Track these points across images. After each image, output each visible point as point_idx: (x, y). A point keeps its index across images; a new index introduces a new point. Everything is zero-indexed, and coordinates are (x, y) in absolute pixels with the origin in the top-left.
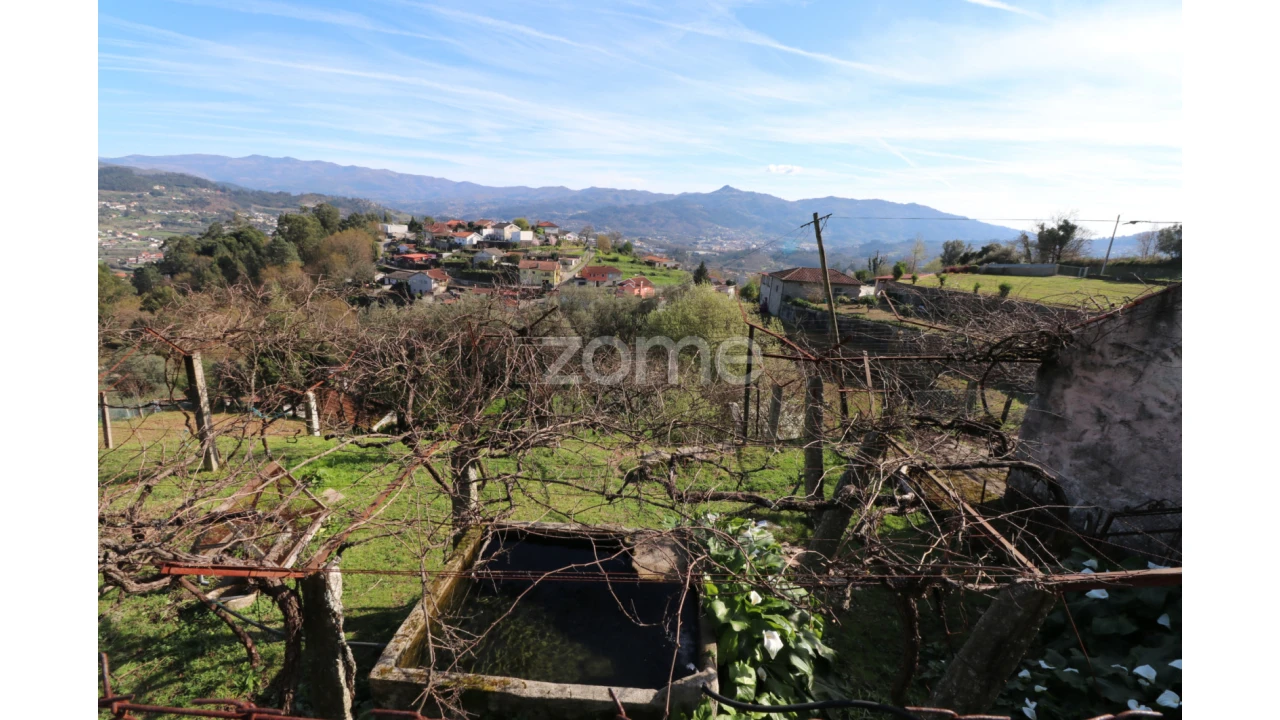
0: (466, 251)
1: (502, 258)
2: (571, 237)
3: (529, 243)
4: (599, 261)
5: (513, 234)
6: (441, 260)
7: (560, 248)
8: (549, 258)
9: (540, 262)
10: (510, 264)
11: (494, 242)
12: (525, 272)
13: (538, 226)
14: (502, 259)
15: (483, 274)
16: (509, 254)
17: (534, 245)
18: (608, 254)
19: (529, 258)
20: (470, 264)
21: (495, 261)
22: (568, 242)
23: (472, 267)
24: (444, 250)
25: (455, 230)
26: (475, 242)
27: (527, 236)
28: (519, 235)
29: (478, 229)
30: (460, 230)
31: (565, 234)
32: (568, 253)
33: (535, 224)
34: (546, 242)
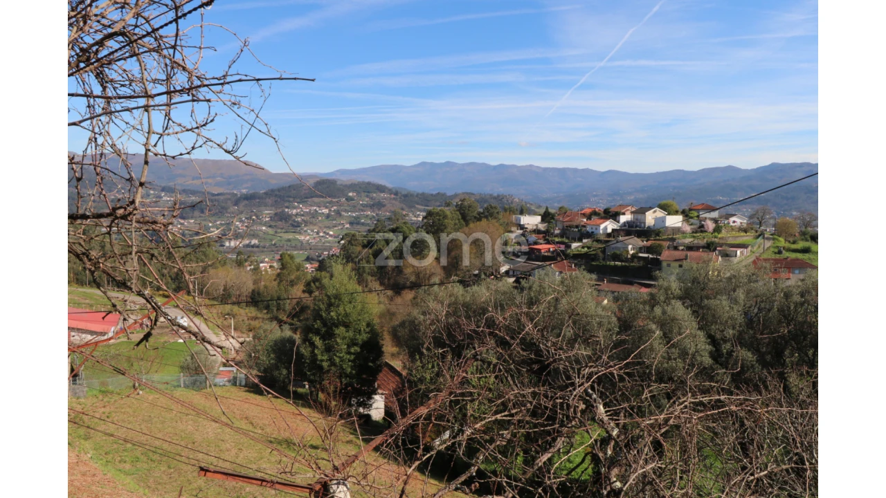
0: (598, 241)
1: (641, 248)
2: (737, 221)
3: (677, 230)
4: (780, 252)
5: (656, 219)
6: (569, 251)
7: (720, 236)
8: (703, 247)
9: (689, 253)
10: (651, 256)
11: (634, 229)
12: (669, 265)
13: (690, 210)
14: (641, 250)
15: (616, 266)
16: (649, 243)
17: (684, 233)
18: (794, 242)
19: (676, 248)
20: (601, 255)
21: (631, 252)
22: (732, 229)
23: (604, 259)
24: (575, 240)
25: (589, 218)
26: (609, 230)
27: (674, 221)
28: (663, 220)
29: (612, 215)
30: (594, 218)
31: (727, 219)
32: (731, 241)
33: (687, 208)
34: (701, 228)
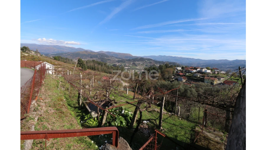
0: (192, 74)
2: (223, 72)
3: (209, 73)
4: (231, 79)
5: (205, 71)
6: (186, 75)
7: (218, 75)
8: (214, 77)
9: (211, 78)
10: (202, 78)
11: (200, 72)
12: (206, 80)
14: (201, 76)
15: (195, 79)
16: (203, 75)
18: (235, 78)
19: (208, 76)
21: (199, 76)
22: (222, 74)
23: (193, 77)
24: (187, 73)
25: (191, 69)
26: (195, 72)
27: (209, 71)
28: (206, 71)
29: (196, 69)
31: (221, 72)
32: (221, 76)
33: (212, 68)
34: (214, 73)
